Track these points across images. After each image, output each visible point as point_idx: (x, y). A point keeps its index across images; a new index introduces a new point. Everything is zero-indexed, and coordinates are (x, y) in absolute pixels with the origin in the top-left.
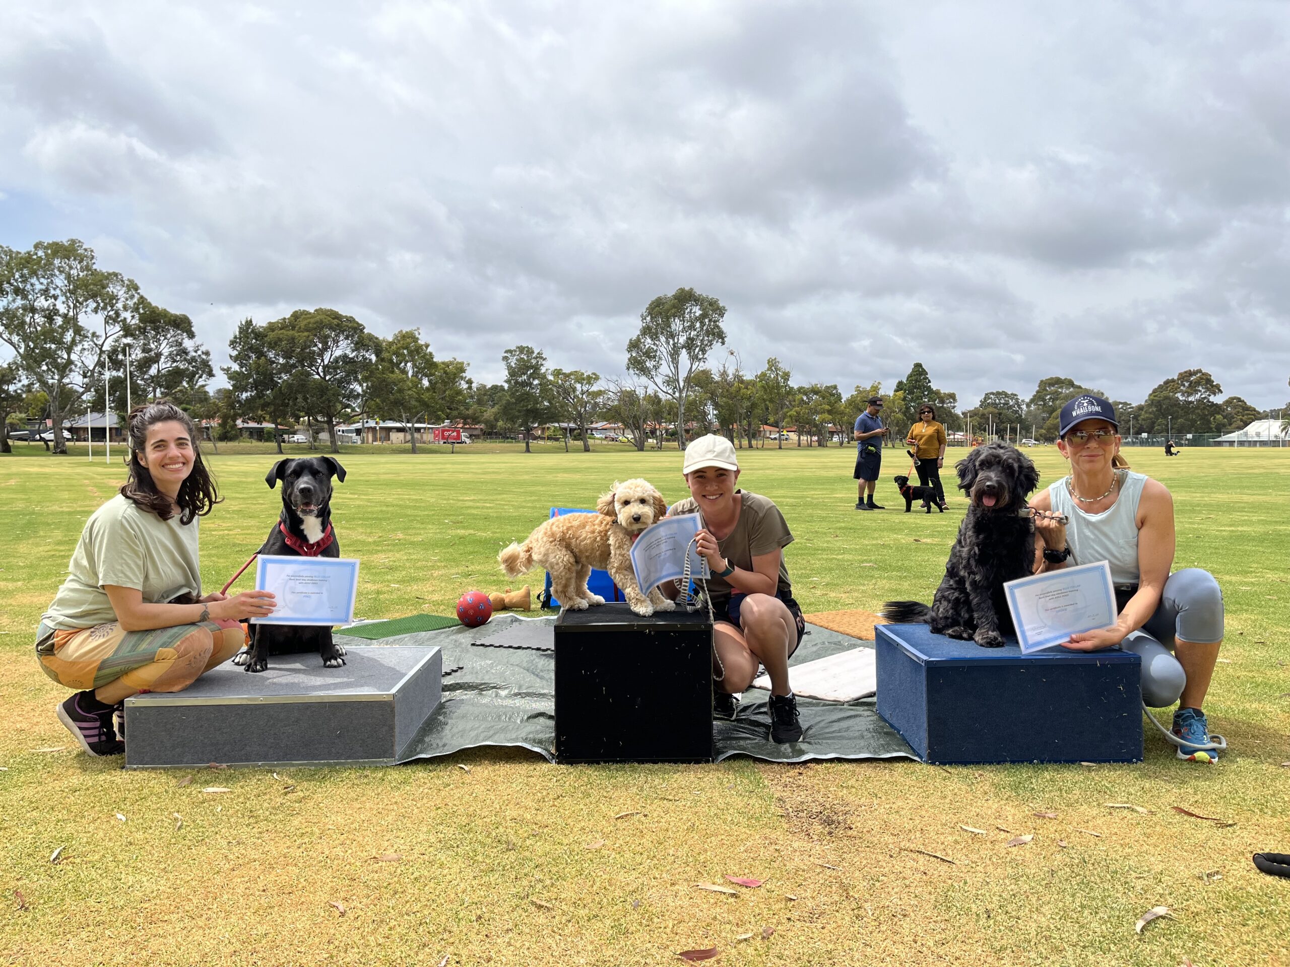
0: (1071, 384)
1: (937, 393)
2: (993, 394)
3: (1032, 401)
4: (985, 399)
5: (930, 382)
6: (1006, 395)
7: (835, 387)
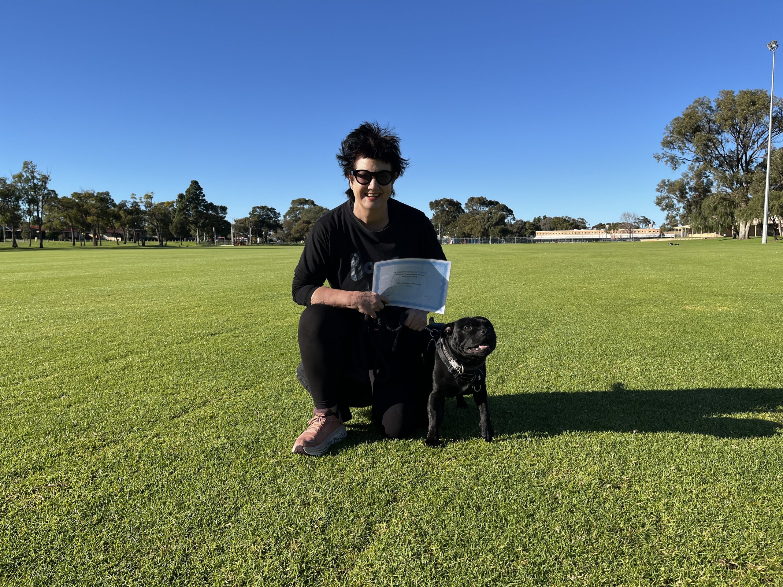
0: (313, 203)
1: (211, 204)
2: (258, 207)
3: (288, 213)
4: (253, 211)
5: (204, 196)
6: (268, 209)
7: (107, 194)
